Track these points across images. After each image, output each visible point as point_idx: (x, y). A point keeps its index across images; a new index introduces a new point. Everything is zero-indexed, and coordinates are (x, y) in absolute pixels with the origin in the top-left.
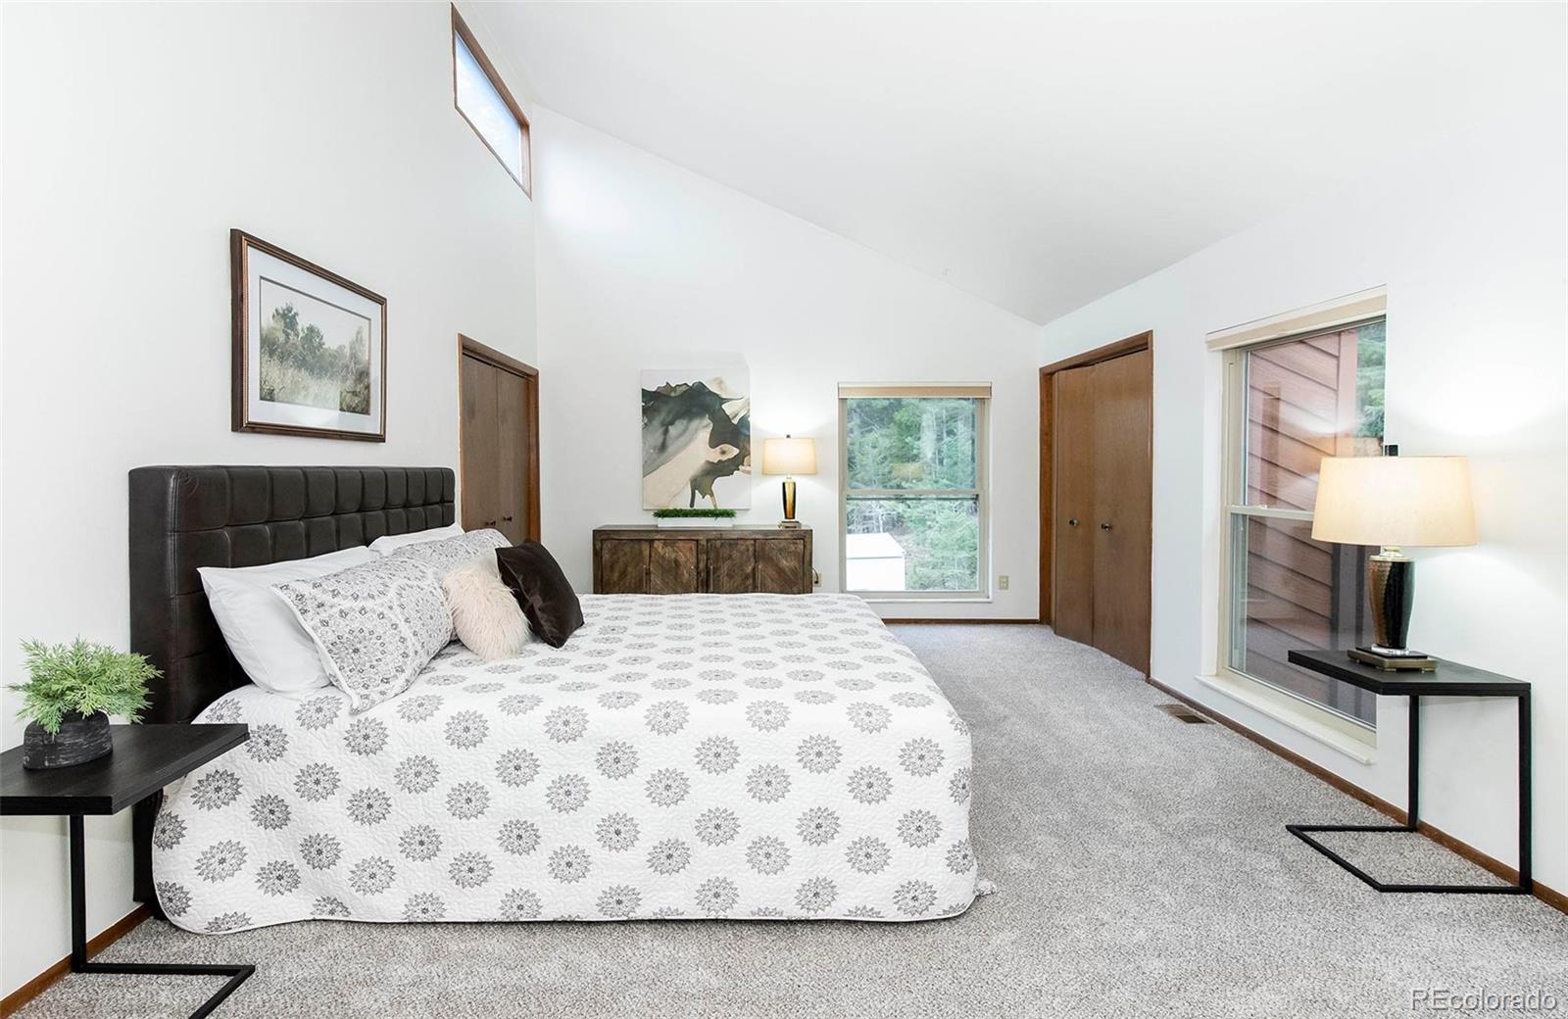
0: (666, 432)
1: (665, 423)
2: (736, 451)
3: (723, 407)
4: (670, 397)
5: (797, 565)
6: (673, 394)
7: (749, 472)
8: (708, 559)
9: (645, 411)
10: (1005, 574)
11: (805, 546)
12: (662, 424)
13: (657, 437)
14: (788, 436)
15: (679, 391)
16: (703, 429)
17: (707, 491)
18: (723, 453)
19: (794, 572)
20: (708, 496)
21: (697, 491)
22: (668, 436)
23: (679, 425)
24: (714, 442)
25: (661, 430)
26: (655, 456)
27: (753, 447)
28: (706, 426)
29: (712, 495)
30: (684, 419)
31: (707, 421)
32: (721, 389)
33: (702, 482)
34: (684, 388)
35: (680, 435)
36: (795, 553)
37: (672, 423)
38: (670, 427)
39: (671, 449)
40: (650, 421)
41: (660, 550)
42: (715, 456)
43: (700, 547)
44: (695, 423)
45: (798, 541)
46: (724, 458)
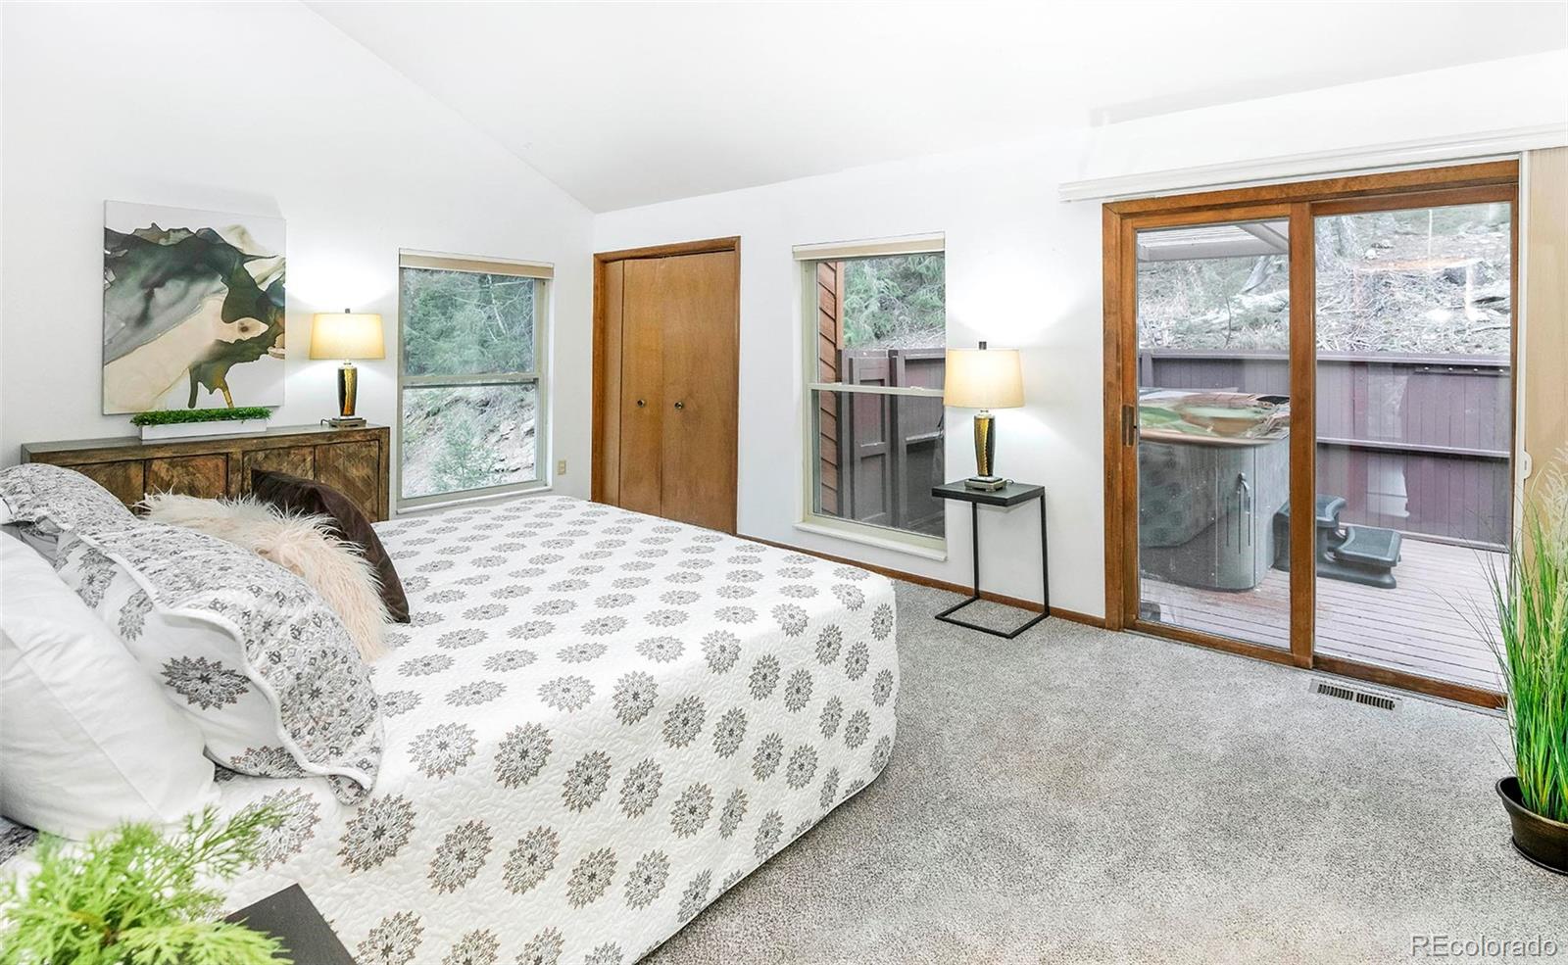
0: (149, 296)
1: (150, 282)
2: (263, 328)
3: (245, 265)
4: (158, 245)
5: (370, 473)
6: (162, 242)
7: (282, 356)
8: (243, 479)
9: (109, 263)
10: (562, 459)
11: (380, 448)
12: (143, 285)
13: (133, 304)
14: (348, 311)
15: (174, 239)
16: (213, 296)
17: (216, 383)
18: (244, 329)
19: (366, 481)
20: (218, 391)
21: (200, 384)
22: (151, 305)
23: (173, 288)
24: (230, 313)
25: (141, 293)
26: (127, 332)
27: (289, 324)
28: (218, 292)
29: (225, 388)
30: (182, 280)
31: (219, 284)
32: (243, 242)
33: (211, 368)
34: (183, 235)
35: (173, 304)
36: (368, 459)
37: (160, 284)
38: (156, 290)
39: (158, 321)
40: (120, 279)
41: (163, 474)
42: (231, 333)
43: (230, 463)
44: (200, 287)
45: (372, 443)
46: (246, 336)
